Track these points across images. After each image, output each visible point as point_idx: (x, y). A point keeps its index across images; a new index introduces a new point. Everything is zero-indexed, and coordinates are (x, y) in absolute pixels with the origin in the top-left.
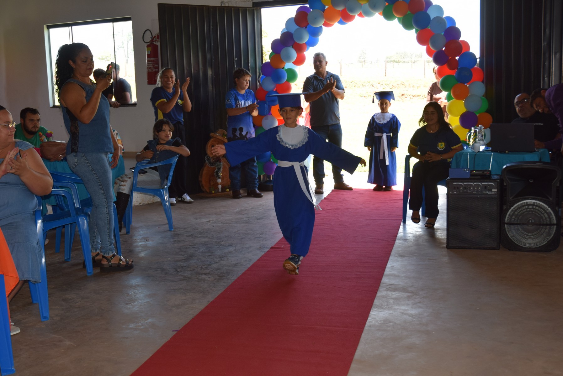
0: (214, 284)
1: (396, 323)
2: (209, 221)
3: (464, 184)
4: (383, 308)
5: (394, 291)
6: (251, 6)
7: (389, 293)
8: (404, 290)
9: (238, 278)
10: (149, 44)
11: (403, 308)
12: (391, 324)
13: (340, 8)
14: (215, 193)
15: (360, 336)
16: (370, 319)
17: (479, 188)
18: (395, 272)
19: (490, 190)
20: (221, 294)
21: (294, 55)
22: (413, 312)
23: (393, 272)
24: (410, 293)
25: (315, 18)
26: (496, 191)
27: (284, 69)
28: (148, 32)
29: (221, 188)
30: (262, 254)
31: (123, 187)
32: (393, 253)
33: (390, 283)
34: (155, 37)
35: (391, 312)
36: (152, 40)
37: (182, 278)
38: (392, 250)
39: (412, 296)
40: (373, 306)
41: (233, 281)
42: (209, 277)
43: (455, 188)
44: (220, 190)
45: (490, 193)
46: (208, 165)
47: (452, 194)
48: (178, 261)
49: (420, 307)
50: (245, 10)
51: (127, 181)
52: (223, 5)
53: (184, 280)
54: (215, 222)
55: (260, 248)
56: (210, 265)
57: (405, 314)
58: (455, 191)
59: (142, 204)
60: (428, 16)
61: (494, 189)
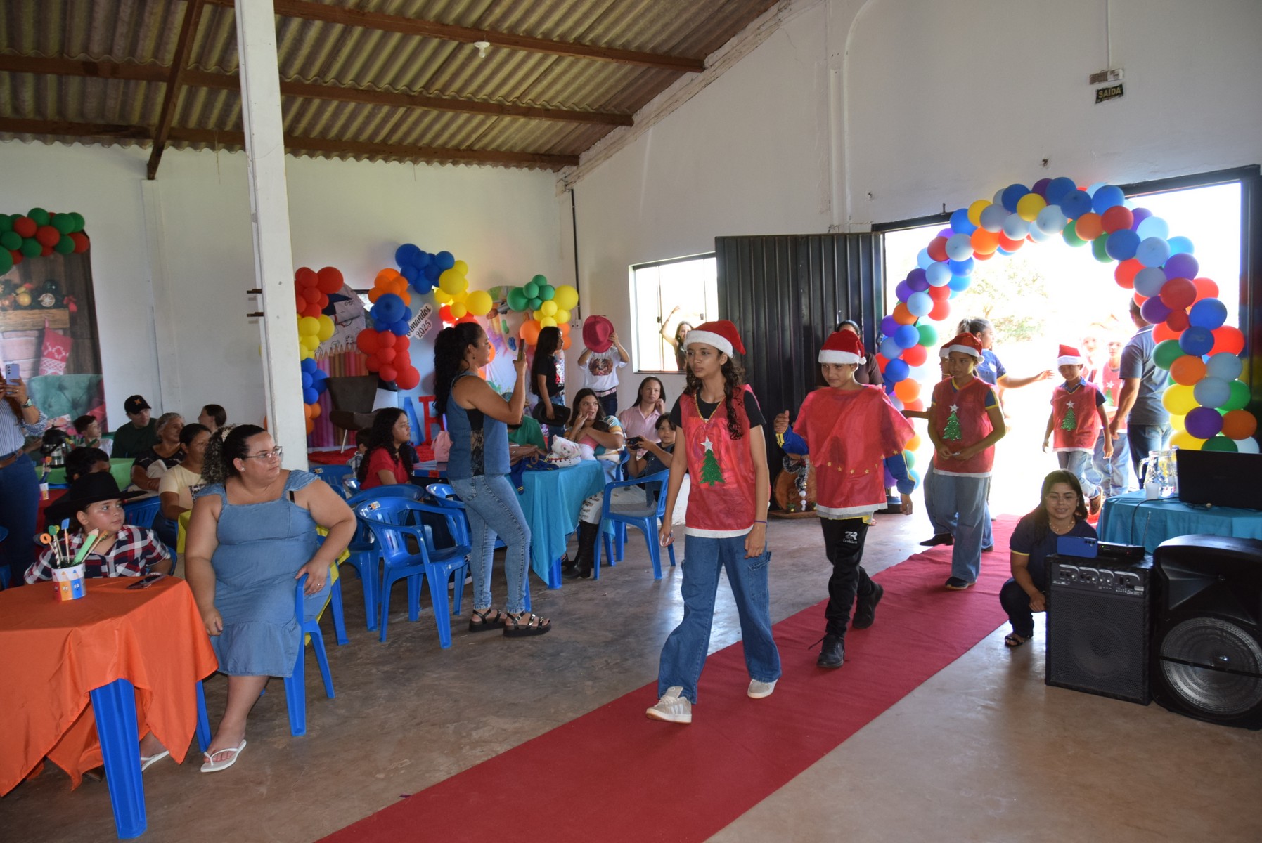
3: (1081, 570)
6: (870, 230)
13: (995, 230)
14: (795, 512)
17: (1108, 581)
19: (1131, 587)
21: (929, 303)
25: (956, 248)
26: (1143, 590)
27: (917, 326)
29: (806, 505)
31: (586, 513)
43: (1062, 574)
44: (803, 509)
45: (1132, 593)
46: (786, 470)
47: (1056, 586)
51: (592, 504)
52: (831, 232)
58: (1063, 581)
59: (679, 524)
60: (1137, 238)
61: (1139, 585)
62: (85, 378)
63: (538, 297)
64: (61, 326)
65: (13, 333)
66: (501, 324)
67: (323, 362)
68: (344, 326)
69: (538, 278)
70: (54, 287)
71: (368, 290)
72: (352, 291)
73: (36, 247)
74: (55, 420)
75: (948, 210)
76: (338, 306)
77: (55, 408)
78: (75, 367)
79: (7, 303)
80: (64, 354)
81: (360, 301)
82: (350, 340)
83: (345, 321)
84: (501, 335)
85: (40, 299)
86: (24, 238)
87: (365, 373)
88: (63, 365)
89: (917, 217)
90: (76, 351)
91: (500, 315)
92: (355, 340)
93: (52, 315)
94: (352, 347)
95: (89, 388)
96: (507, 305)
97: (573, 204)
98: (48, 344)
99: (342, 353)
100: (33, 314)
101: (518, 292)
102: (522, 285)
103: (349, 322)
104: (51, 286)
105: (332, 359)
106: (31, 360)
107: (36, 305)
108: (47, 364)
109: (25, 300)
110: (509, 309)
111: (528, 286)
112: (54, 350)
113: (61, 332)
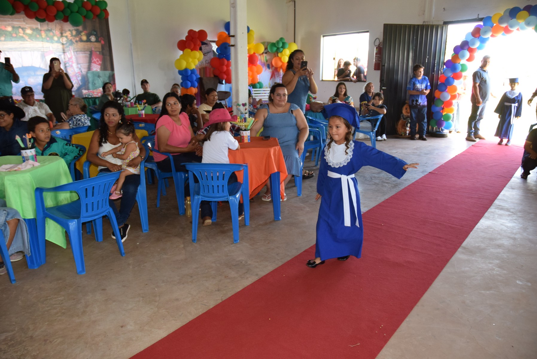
0: (391, 189)
1: (495, 230)
2: (397, 152)
4: (489, 219)
5: (500, 210)
6: (442, 24)
7: (497, 210)
8: (508, 210)
9: (405, 188)
10: (377, 47)
11: (503, 221)
12: (492, 229)
13: (503, 25)
14: (404, 135)
15: (469, 233)
16: (478, 224)
18: (505, 198)
20: (393, 195)
21: (467, 54)
22: (510, 225)
23: (503, 198)
24: (511, 212)
27: (460, 64)
28: (378, 40)
29: (408, 133)
30: (423, 175)
32: (507, 186)
33: (499, 205)
34: (381, 42)
35: (494, 222)
36: (379, 45)
37: (374, 183)
38: (507, 184)
39: (511, 215)
40: (484, 217)
41: (402, 189)
42: (389, 185)
44: (407, 135)
48: (374, 173)
49: (515, 222)
50: (437, 27)
52: (424, 24)
53: (374, 184)
54: (400, 153)
55: (423, 172)
56: (391, 178)
57: (503, 225)
62: (108, 73)
63: (282, 47)
64: (98, 50)
65: (80, 52)
66: (265, 58)
67: (197, 70)
68: (205, 56)
69: (281, 39)
70: (95, 33)
71: (215, 41)
72: (208, 41)
73: (91, 15)
74: (97, 90)
75: (480, 17)
76: (203, 47)
77: (97, 85)
78: (104, 68)
79: (78, 39)
80: (99, 62)
81: (211, 46)
82: (207, 62)
83: (205, 54)
84: (264, 63)
85: (90, 38)
86: (87, 11)
87: (212, 76)
88: (99, 67)
89: (465, 19)
90: (104, 61)
91: (264, 55)
92: (209, 62)
93: (94, 45)
94: (208, 65)
95: (109, 77)
96: (268, 50)
97: (295, 7)
98: (94, 57)
99: (204, 67)
100: (88, 44)
101: (273, 45)
102: (274, 42)
103: (207, 54)
104: (94, 32)
105: (200, 69)
106: (87, 64)
107: (88, 40)
108: (94, 66)
109: (84, 38)
110: (268, 51)
111: (278, 42)
112: (96, 60)
113: (98, 53)
